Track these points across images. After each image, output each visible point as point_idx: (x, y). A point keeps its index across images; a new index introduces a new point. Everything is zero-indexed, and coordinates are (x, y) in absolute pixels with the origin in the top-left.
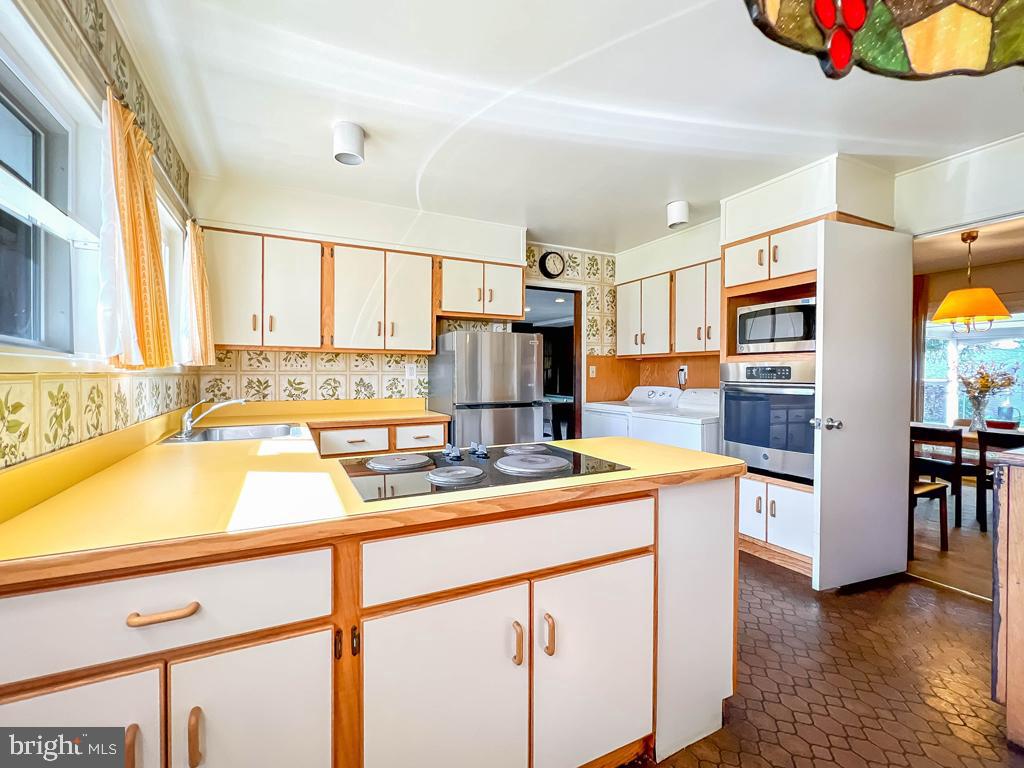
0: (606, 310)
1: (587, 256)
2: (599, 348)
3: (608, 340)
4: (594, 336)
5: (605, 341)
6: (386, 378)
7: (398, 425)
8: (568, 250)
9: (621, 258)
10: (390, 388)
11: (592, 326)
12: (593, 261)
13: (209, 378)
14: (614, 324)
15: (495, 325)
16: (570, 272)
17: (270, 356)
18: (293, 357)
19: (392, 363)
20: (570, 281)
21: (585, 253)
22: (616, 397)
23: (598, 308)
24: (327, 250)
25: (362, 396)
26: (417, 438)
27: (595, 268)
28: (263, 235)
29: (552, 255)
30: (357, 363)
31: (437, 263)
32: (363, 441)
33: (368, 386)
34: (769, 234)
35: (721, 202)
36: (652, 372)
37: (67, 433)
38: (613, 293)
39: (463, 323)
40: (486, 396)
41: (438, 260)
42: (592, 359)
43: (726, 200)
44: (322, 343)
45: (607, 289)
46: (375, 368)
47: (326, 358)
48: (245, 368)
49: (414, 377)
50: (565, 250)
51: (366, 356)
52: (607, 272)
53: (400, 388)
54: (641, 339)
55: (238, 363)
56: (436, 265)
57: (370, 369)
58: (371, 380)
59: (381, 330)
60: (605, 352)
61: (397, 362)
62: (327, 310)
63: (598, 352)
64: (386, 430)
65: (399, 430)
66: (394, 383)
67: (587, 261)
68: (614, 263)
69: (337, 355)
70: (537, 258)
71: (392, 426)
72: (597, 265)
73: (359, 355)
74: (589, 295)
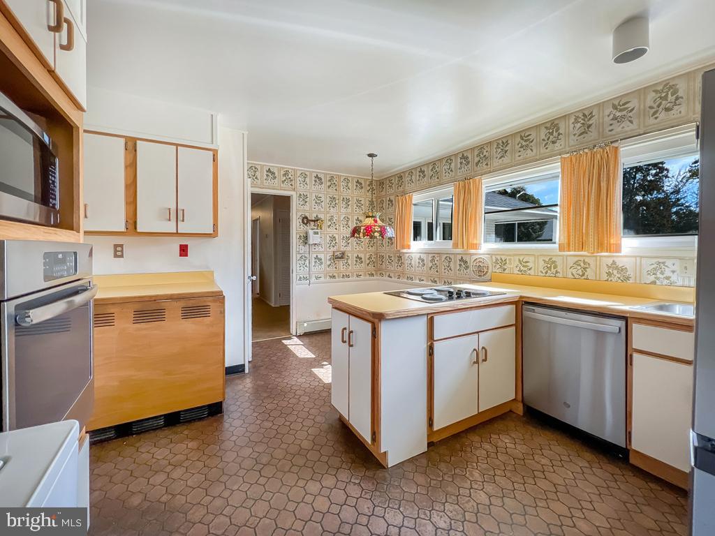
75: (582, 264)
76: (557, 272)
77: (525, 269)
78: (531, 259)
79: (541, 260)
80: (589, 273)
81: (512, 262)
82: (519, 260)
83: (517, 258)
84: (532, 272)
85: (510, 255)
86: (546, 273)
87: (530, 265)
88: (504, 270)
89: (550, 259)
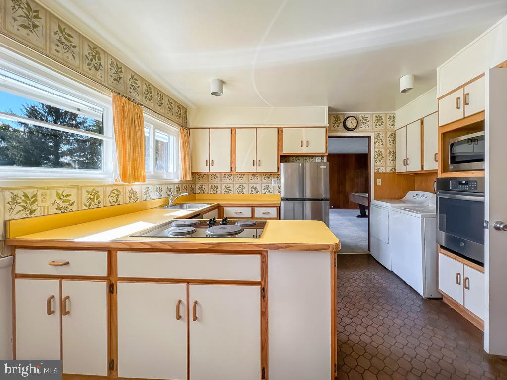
0: (388, 146)
1: (374, 115)
2: (384, 168)
3: (390, 163)
4: (380, 161)
5: (388, 164)
6: (264, 185)
7: (255, 207)
8: (361, 114)
9: (398, 113)
10: (265, 189)
11: (379, 156)
12: (379, 118)
13: (199, 185)
14: (394, 153)
15: (317, 158)
16: (363, 126)
17: (218, 176)
18: (227, 176)
19: (267, 179)
20: (362, 131)
21: (373, 114)
22: (396, 197)
23: (382, 145)
24: (233, 131)
25: (253, 193)
26: (264, 213)
27: (381, 121)
28: (210, 128)
29: (350, 118)
30: (251, 178)
31: (280, 131)
32: (241, 213)
33: (256, 189)
34: (463, 86)
35: (437, 69)
36: (421, 182)
37: (97, 204)
38: (393, 135)
39: (300, 158)
40: (308, 195)
41: (281, 129)
42: (378, 175)
43: (439, 68)
44: (231, 170)
45: (389, 133)
46: (259, 180)
47: (239, 176)
48: (210, 181)
49: (276, 185)
50: (359, 114)
51: (255, 175)
52: (389, 123)
53: (269, 189)
54: (406, 162)
55: (208, 179)
56: (280, 132)
57: (257, 181)
58: (257, 186)
59: (254, 163)
60: (388, 170)
61: (268, 178)
62: (233, 156)
63: (383, 170)
64: (250, 209)
65: (256, 209)
66: (267, 188)
67: (375, 118)
68: (394, 117)
69: (243, 175)
70: (342, 121)
71: (253, 207)
72: (382, 119)
73: (252, 175)
74: (376, 137)
75: (116, 193)
76: (99, 202)
77: (67, 205)
78: (73, 192)
79: (84, 192)
80: (121, 199)
81: (47, 198)
82: (58, 194)
83: (54, 192)
84: (74, 208)
85: (43, 188)
86: (90, 205)
87: (72, 199)
88: (32, 212)
89: (94, 189)
